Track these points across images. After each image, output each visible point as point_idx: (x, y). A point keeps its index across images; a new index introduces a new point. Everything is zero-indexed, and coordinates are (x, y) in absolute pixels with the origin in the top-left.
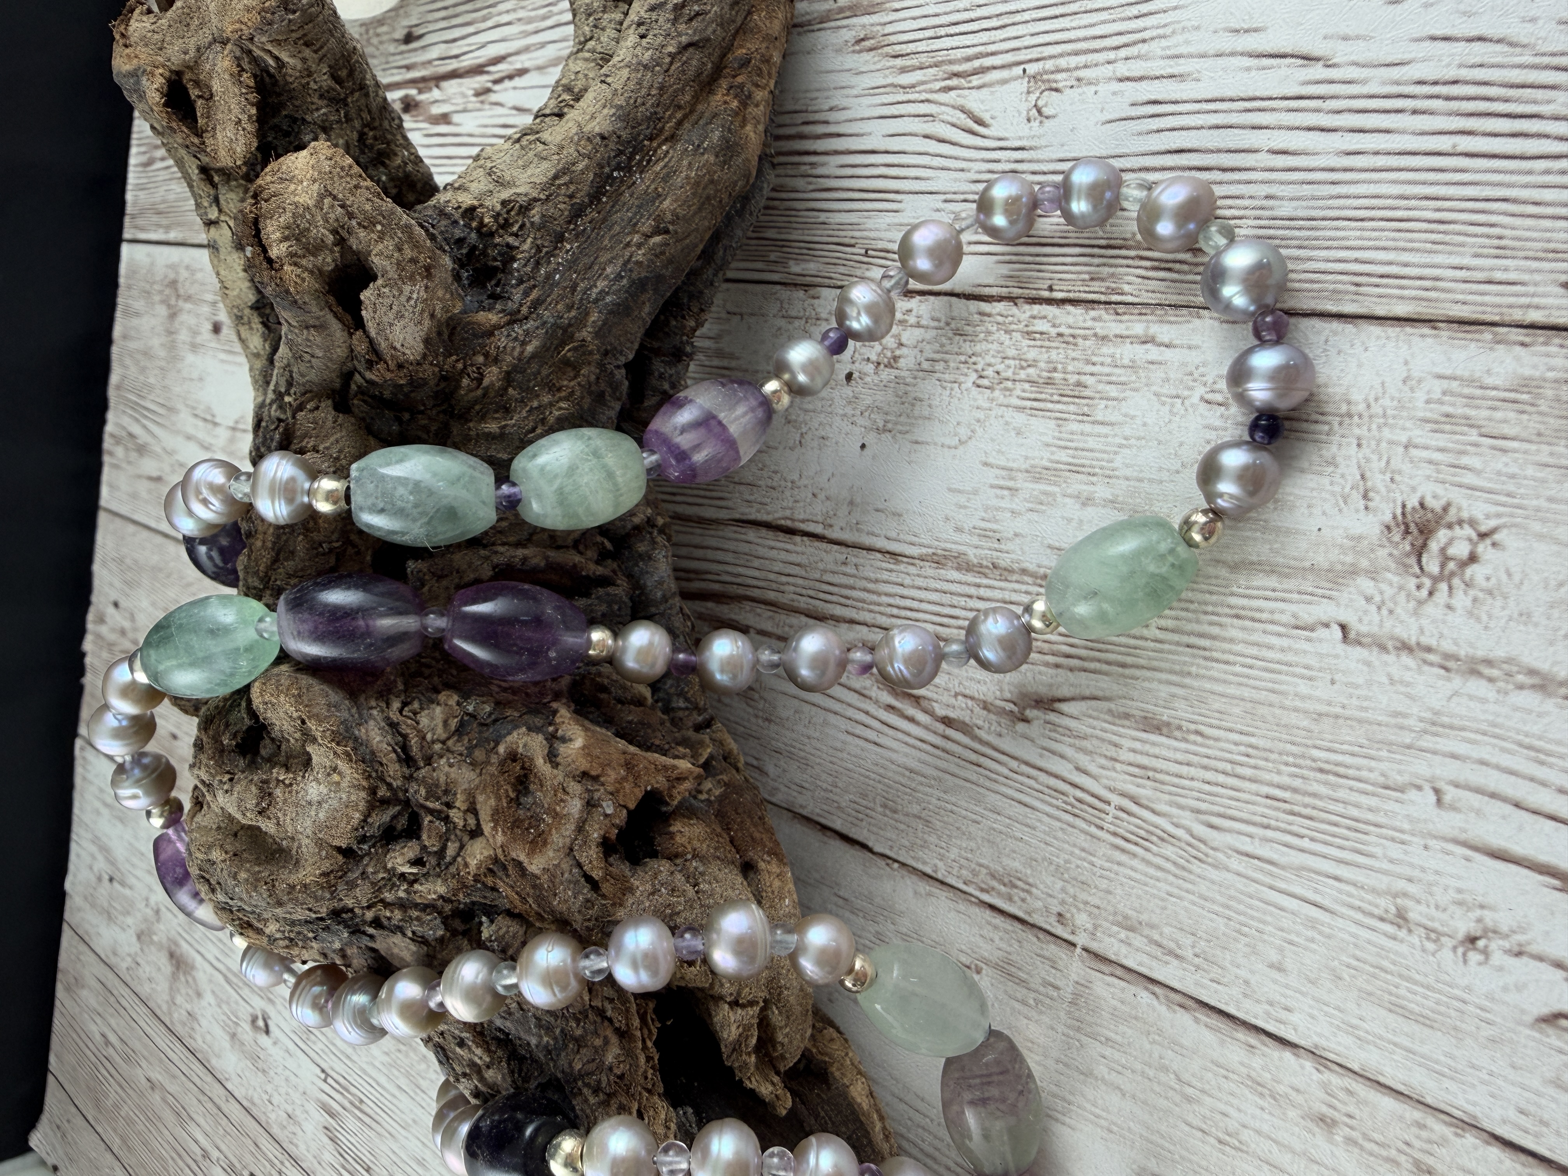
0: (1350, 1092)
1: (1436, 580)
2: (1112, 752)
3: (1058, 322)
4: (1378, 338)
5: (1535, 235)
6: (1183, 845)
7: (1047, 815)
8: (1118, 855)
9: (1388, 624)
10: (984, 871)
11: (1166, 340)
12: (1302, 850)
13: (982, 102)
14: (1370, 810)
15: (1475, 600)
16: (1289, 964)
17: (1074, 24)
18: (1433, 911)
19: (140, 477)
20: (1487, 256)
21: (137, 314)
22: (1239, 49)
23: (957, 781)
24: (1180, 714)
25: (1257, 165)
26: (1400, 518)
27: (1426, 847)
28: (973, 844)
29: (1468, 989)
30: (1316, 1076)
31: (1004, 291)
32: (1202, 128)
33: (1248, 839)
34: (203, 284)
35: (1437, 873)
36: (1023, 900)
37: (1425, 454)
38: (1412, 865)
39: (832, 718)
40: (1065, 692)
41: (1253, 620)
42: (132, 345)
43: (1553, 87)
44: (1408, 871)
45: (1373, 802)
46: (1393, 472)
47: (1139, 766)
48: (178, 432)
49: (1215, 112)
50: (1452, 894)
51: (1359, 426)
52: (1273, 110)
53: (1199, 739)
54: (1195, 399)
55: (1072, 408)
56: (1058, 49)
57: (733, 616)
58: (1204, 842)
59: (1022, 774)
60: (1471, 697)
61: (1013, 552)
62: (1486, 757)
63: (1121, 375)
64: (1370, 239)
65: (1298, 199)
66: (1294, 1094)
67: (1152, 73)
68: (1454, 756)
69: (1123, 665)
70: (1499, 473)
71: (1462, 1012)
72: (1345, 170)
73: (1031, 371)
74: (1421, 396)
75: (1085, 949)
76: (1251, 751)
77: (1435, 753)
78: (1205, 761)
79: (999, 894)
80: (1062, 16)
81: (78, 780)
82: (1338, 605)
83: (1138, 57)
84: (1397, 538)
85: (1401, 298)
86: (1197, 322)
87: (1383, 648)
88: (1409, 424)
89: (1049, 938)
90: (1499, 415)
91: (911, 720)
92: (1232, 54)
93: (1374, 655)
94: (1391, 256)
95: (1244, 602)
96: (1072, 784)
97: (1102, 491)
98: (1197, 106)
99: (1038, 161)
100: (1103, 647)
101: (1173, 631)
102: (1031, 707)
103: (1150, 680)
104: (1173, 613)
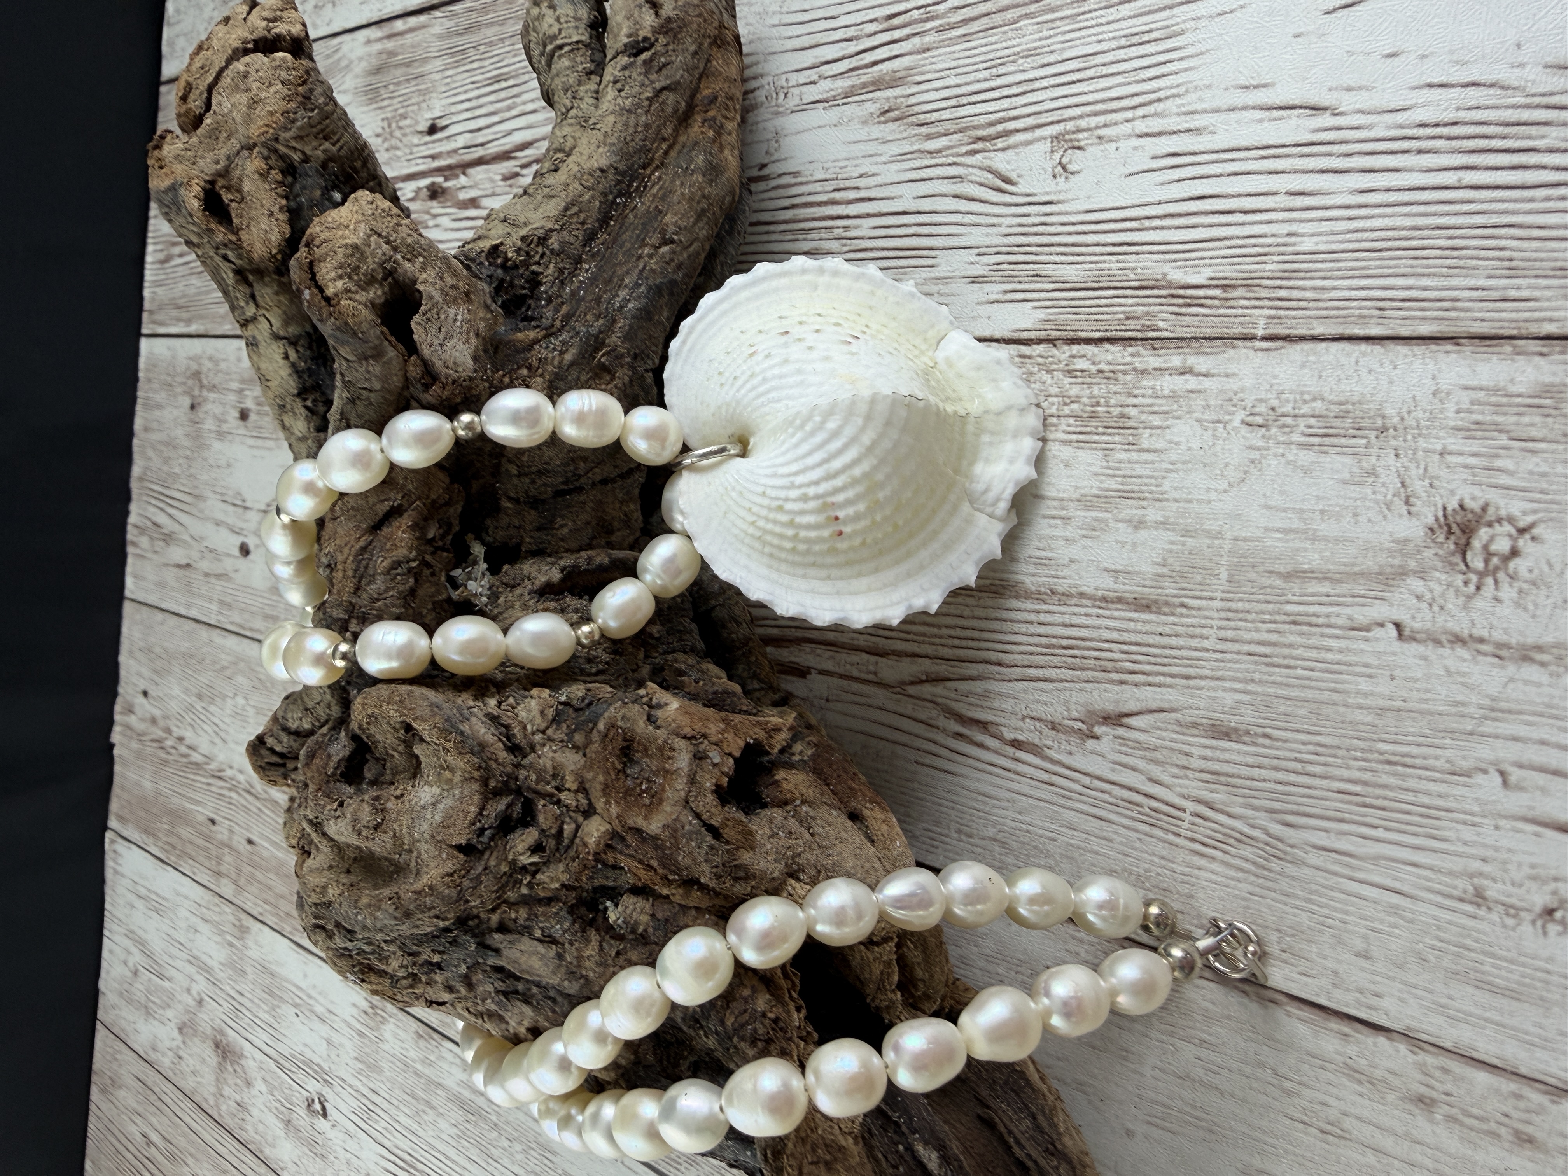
0: (1445, 1071)
1: (1482, 575)
2: (1183, 760)
3: (1097, 359)
4: (1406, 356)
5: (1543, 255)
6: (1261, 845)
7: (1124, 827)
8: (1198, 861)
9: (1440, 620)
11: (1204, 370)
12: (1378, 840)
13: (1008, 162)
14: (1440, 796)
15: (1520, 591)
16: (1375, 951)
17: (1091, 88)
18: (1510, 888)
19: (167, 565)
20: (1500, 277)
21: (159, 407)
22: (1251, 103)
23: (1032, 801)
24: (1247, 719)
25: (1277, 206)
26: (1442, 519)
27: (1497, 828)
29: (1550, 960)
30: (1411, 1058)
31: (1042, 335)
32: (1221, 175)
33: (1324, 834)
34: (228, 374)
35: (1510, 850)
37: (1460, 460)
38: (1485, 846)
39: (899, 750)
40: (1131, 706)
41: (1310, 625)
42: (154, 437)
43: (1546, 124)
44: (1482, 852)
45: (1442, 788)
46: (1432, 478)
47: (1209, 772)
48: (207, 519)
49: (1233, 160)
50: (1527, 871)
51: (1394, 437)
52: (1288, 156)
53: (1267, 742)
54: (1236, 423)
55: (1117, 438)
56: (1078, 111)
57: (793, 659)
58: (1281, 840)
59: (1097, 790)
60: (1526, 682)
61: (1070, 577)
62: (1546, 737)
63: (1164, 405)
64: (1389, 267)
65: (1318, 235)
66: (1391, 1078)
67: (1169, 129)
68: (1515, 739)
69: (1188, 677)
70: (1531, 473)
71: (1547, 982)
72: (1360, 206)
73: (1075, 406)
74: (1451, 407)
76: (1320, 749)
77: (1497, 737)
78: (1276, 762)
80: (1079, 81)
81: (109, 875)
82: (1391, 605)
83: (1155, 115)
84: (1441, 538)
85: (1424, 318)
86: (1233, 352)
87: (1438, 642)
88: (1442, 433)
90: (1526, 419)
91: (981, 746)
92: (1245, 108)
93: (1429, 650)
94: (1410, 281)
95: (1301, 608)
96: (1145, 795)
97: (1153, 514)
98: (1214, 156)
99: (1067, 213)
100: (1166, 661)
101: (1234, 641)
102: (1098, 723)
103: (1214, 689)
104: (1232, 624)
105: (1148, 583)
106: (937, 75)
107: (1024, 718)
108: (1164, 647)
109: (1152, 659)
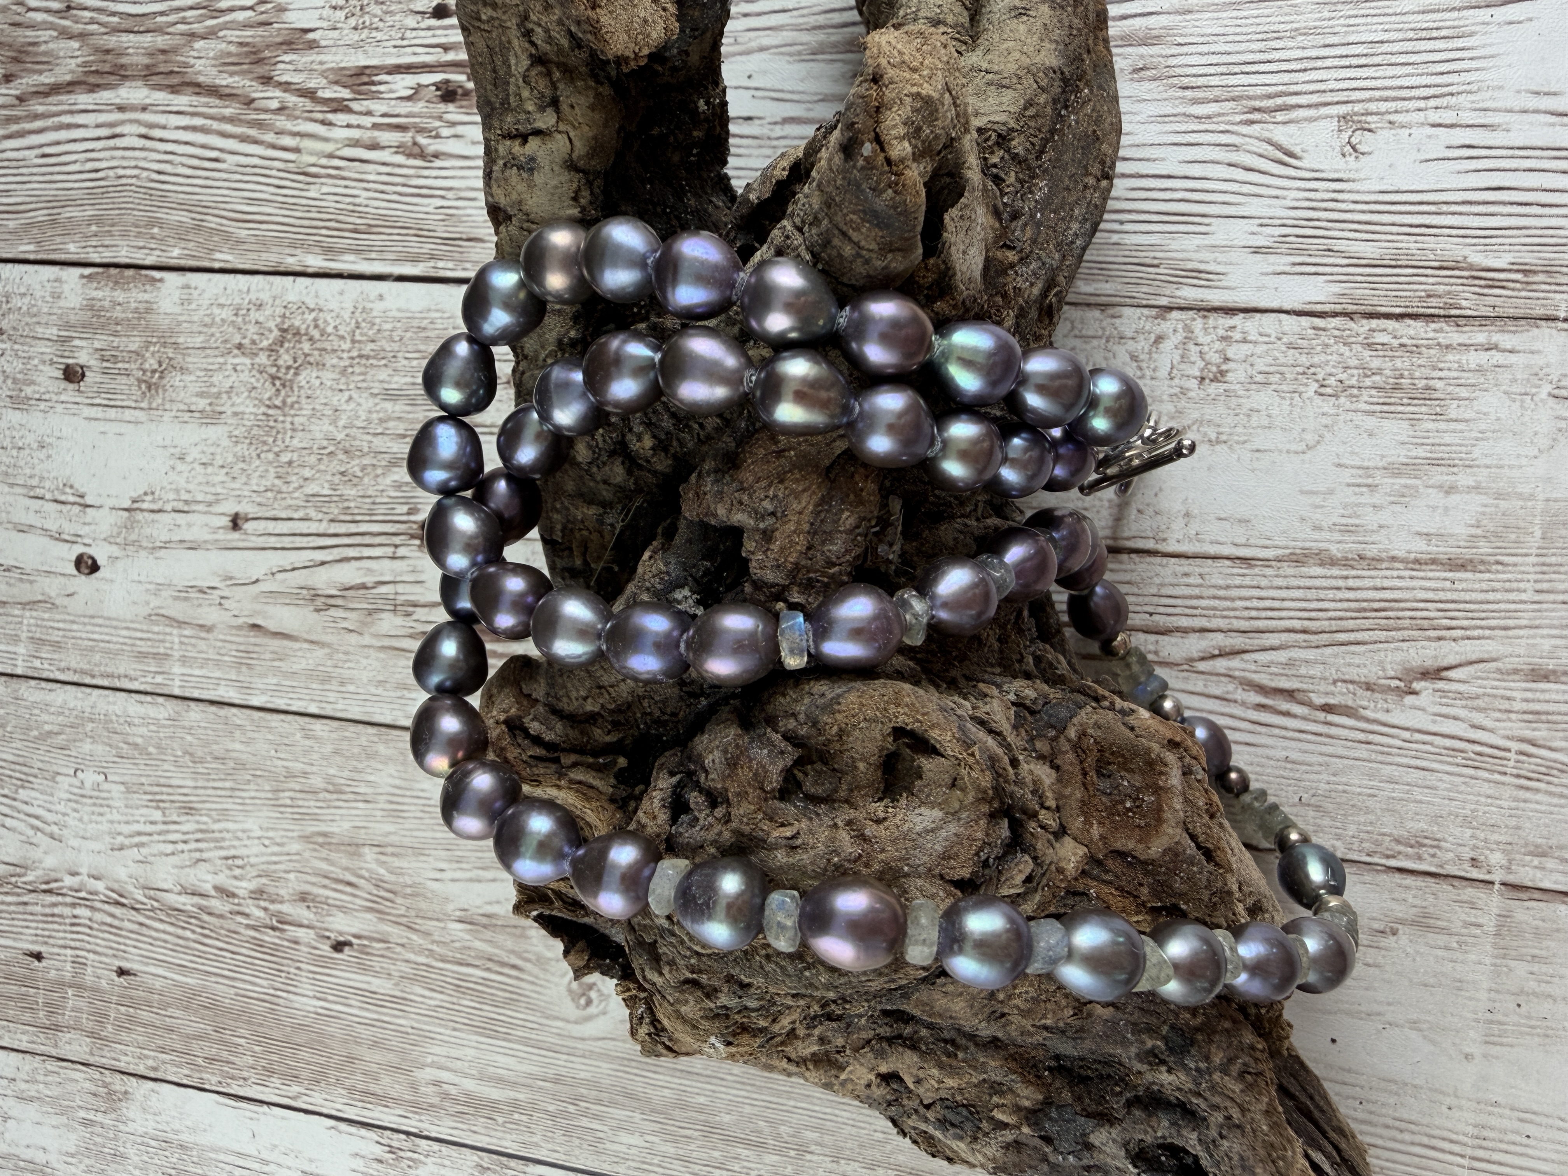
3: (1399, 334)
7: (1449, 774)
8: (1523, 794)
10: (1388, 839)
11: (1509, 347)
13: (1291, 136)
17: (1379, 74)
22: (1542, 107)
23: (1346, 762)
28: (1372, 817)
31: (1338, 308)
32: (1517, 170)
36: (1433, 856)
40: (1450, 660)
47: (1531, 713)
49: (1528, 157)
54: (1543, 395)
55: (1424, 409)
56: (1368, 95)
59: (1416, 742)
61: (1380, 542)
63: (1470, 378)
67: (1464, 122)
69: (1505, 628)
73: (1377, 378)
75: (1503, 884)
79: (1407, 856)
80: (1366, 66)
83: (1449, 107)
86: (1536, 331)
89: (1465, 883)
91: (1287, 714)
92: (1536, 112)
96: (1468, 741)
97: (1465, 479)
98: (1510, 152)
99: (1358, 192)
100: (1483, 615)
101: (1548, 592)
102: (1417, 679)
103: (1534, 637)
104: (1547, 577)
105: (1462, 544)
106: (1201, 40)
107: (1335, 682)
108: (1482, 603)
109: (1470, 615)
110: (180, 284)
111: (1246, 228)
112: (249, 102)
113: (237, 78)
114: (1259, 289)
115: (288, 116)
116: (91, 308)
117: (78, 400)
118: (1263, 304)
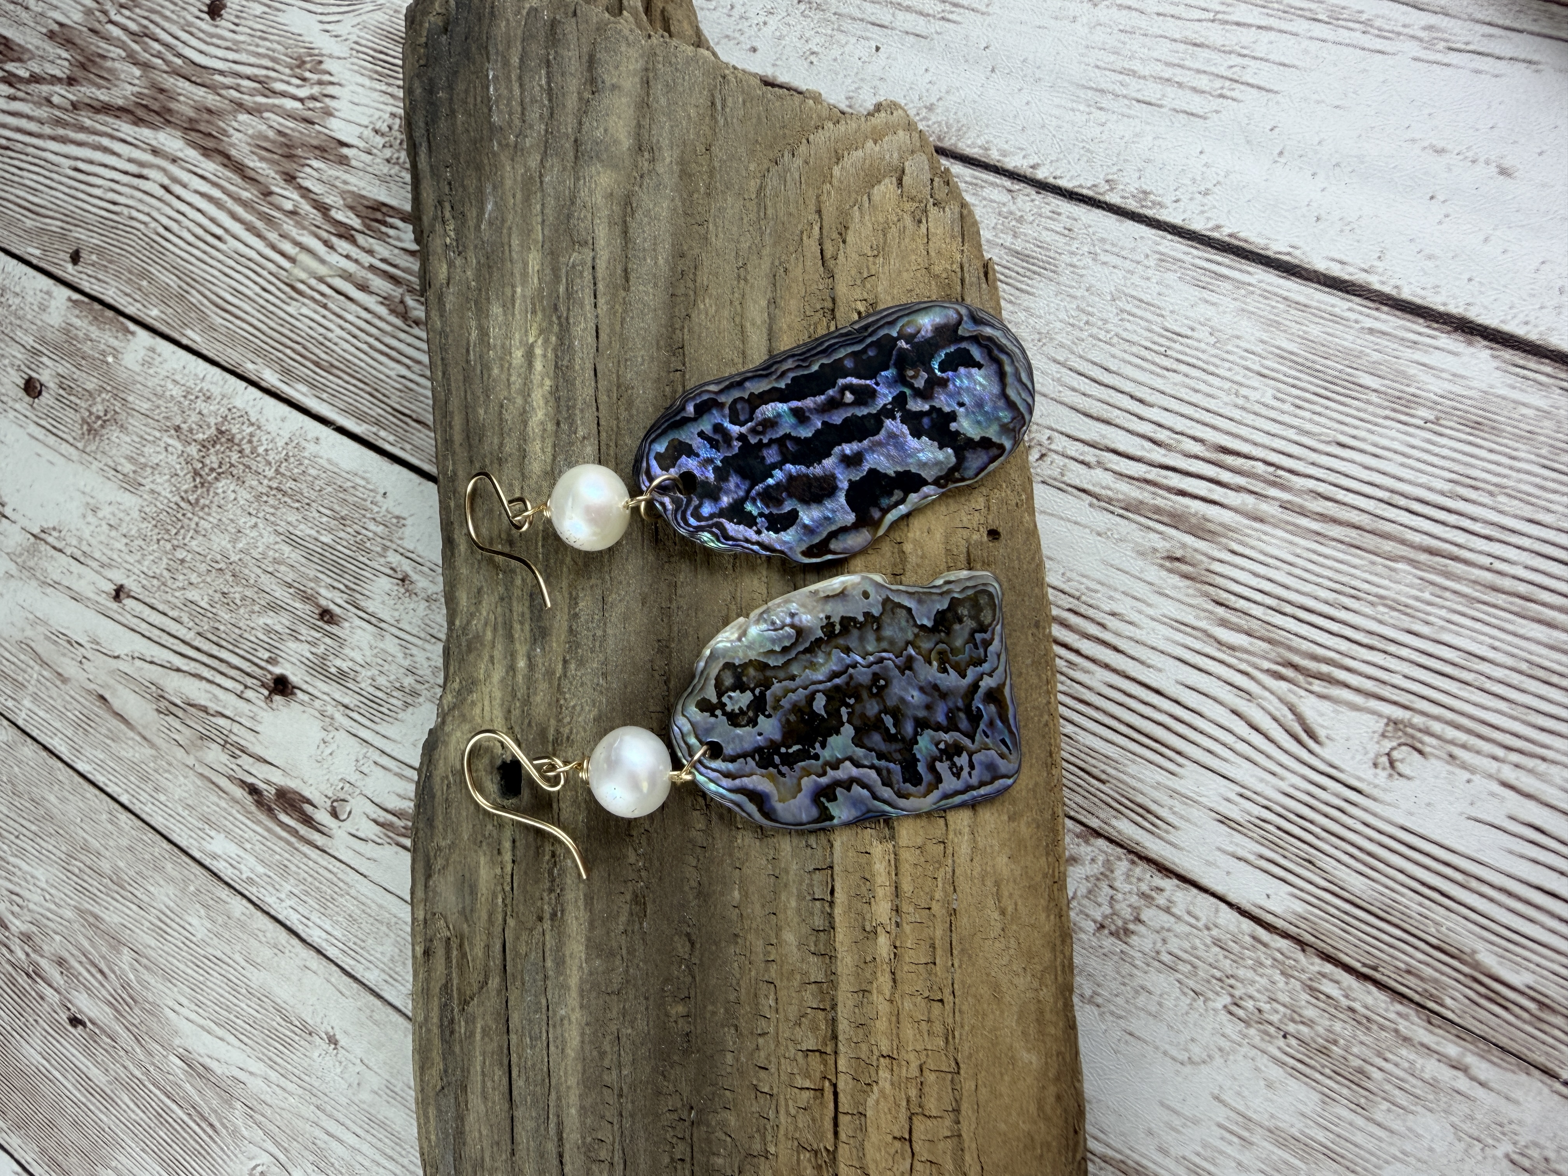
110: (147, 345)
111: (1223, 791)
112: (267, 194)
113: (264, 165)
114: (1208, 863)
115: (297, 222)
116: (67, 332)
117: (28, 414)
118: (1205, 882)
